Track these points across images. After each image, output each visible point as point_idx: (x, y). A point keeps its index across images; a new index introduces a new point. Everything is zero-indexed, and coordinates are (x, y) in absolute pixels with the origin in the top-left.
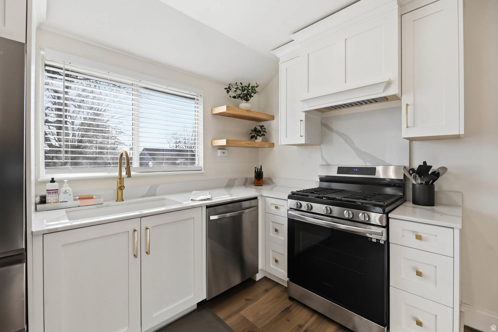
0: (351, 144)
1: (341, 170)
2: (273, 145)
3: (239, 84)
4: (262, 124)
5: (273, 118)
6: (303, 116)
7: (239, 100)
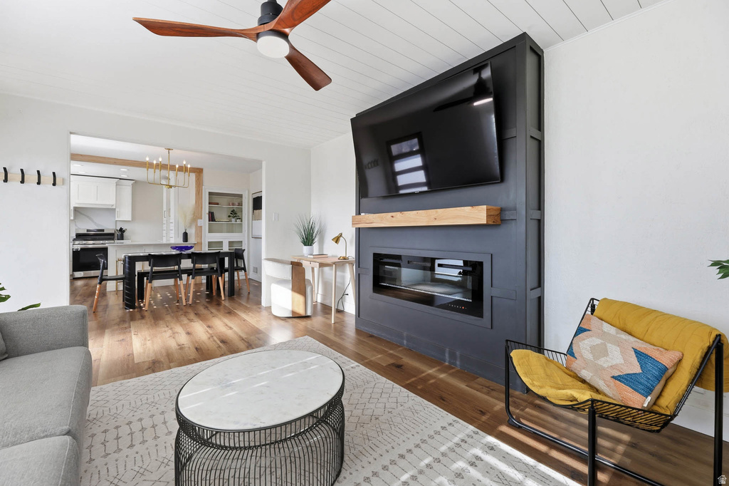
0: (92, 220)
1: (88, 230)
6: (73, 209)
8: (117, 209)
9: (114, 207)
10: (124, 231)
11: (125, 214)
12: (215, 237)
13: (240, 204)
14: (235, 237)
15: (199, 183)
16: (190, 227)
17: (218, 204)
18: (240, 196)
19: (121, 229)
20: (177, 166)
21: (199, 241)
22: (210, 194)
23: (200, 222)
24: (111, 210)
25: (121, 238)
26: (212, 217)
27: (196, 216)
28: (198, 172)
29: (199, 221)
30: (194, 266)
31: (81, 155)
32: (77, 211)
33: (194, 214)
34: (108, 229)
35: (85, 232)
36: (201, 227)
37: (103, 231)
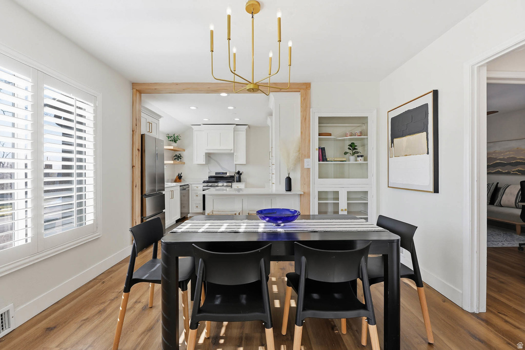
0: (219, 164)
1: (216, 173)
2: (184, 163)
3: (176, 136)
4: (179, 152)
5: (184, 150)
6: (204, 154)
7: (171, 142)
8: (235, 154)
9: (232, 152)
10: (241, 174)
11: (241, 159)
12: (329, 185)
13: (364, 133)
14: (355, 184)
15: (305, 106)
16: (294, 169)
17: (330, 135)
18: (363, 120)
19: (239, 172)
21: (306, 191)
22: (322, 120)
23: (307, 163)
25: (239, 180)
26: (323, 156)
27: (303, 154)
28: (304, 88)
29: (306, 160)
31: (177, 84)
32: (209, 156)
33: (299, 151)
34: (230, 172)
35: (214, 175)
36: (309, 169)
37: (226, 173)
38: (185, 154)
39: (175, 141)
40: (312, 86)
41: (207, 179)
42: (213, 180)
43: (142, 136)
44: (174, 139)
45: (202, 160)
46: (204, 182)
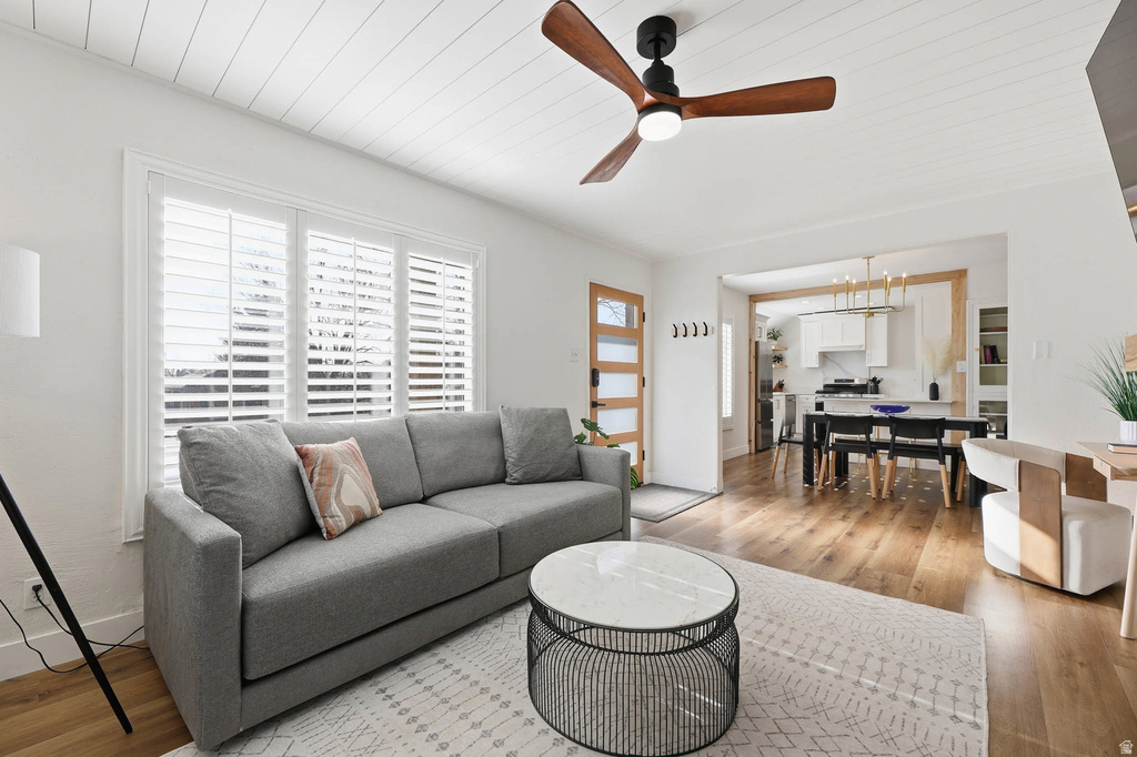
0: (841, 367)
1: (836, 381)
2: (786, 367)
3: (776, 331)
4: (780, 353)
5: (787, 349)
6: (817, 354)
8: (868, 352)
9: (863, 349)
10: (879, 382)
11: (878, 358)
15: (959, 298)
16: (943, 374)
19: (875, 379)
20: (889, 280)
21: (960, 399)
22: (983, 312)
23: (960, 366)
24: (862, 353)
25: (876, 391)
26: (991, 356)
27: (955, 354)
28: (958, 276)
29: (958, 363)
30: (893, 438)
32: (825, 357)
33: (950, 352)
34: (860, 379)
35: (833, 382)
36: (964, 374)
37: (853, 381)
38: (788, 355)
39: (775, 339)
40: (969, 273)
41: (822, 389)
42: (831, 389)
43: (757, 343)
44: (774, 336)
45: (814, 362)
46: (817, 392)
